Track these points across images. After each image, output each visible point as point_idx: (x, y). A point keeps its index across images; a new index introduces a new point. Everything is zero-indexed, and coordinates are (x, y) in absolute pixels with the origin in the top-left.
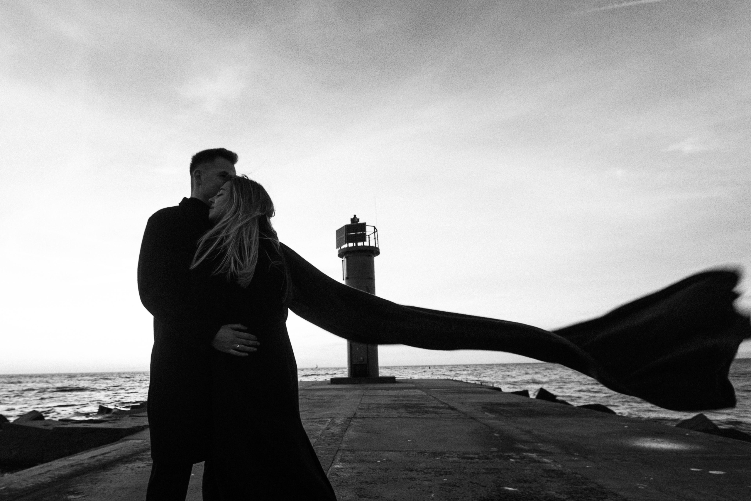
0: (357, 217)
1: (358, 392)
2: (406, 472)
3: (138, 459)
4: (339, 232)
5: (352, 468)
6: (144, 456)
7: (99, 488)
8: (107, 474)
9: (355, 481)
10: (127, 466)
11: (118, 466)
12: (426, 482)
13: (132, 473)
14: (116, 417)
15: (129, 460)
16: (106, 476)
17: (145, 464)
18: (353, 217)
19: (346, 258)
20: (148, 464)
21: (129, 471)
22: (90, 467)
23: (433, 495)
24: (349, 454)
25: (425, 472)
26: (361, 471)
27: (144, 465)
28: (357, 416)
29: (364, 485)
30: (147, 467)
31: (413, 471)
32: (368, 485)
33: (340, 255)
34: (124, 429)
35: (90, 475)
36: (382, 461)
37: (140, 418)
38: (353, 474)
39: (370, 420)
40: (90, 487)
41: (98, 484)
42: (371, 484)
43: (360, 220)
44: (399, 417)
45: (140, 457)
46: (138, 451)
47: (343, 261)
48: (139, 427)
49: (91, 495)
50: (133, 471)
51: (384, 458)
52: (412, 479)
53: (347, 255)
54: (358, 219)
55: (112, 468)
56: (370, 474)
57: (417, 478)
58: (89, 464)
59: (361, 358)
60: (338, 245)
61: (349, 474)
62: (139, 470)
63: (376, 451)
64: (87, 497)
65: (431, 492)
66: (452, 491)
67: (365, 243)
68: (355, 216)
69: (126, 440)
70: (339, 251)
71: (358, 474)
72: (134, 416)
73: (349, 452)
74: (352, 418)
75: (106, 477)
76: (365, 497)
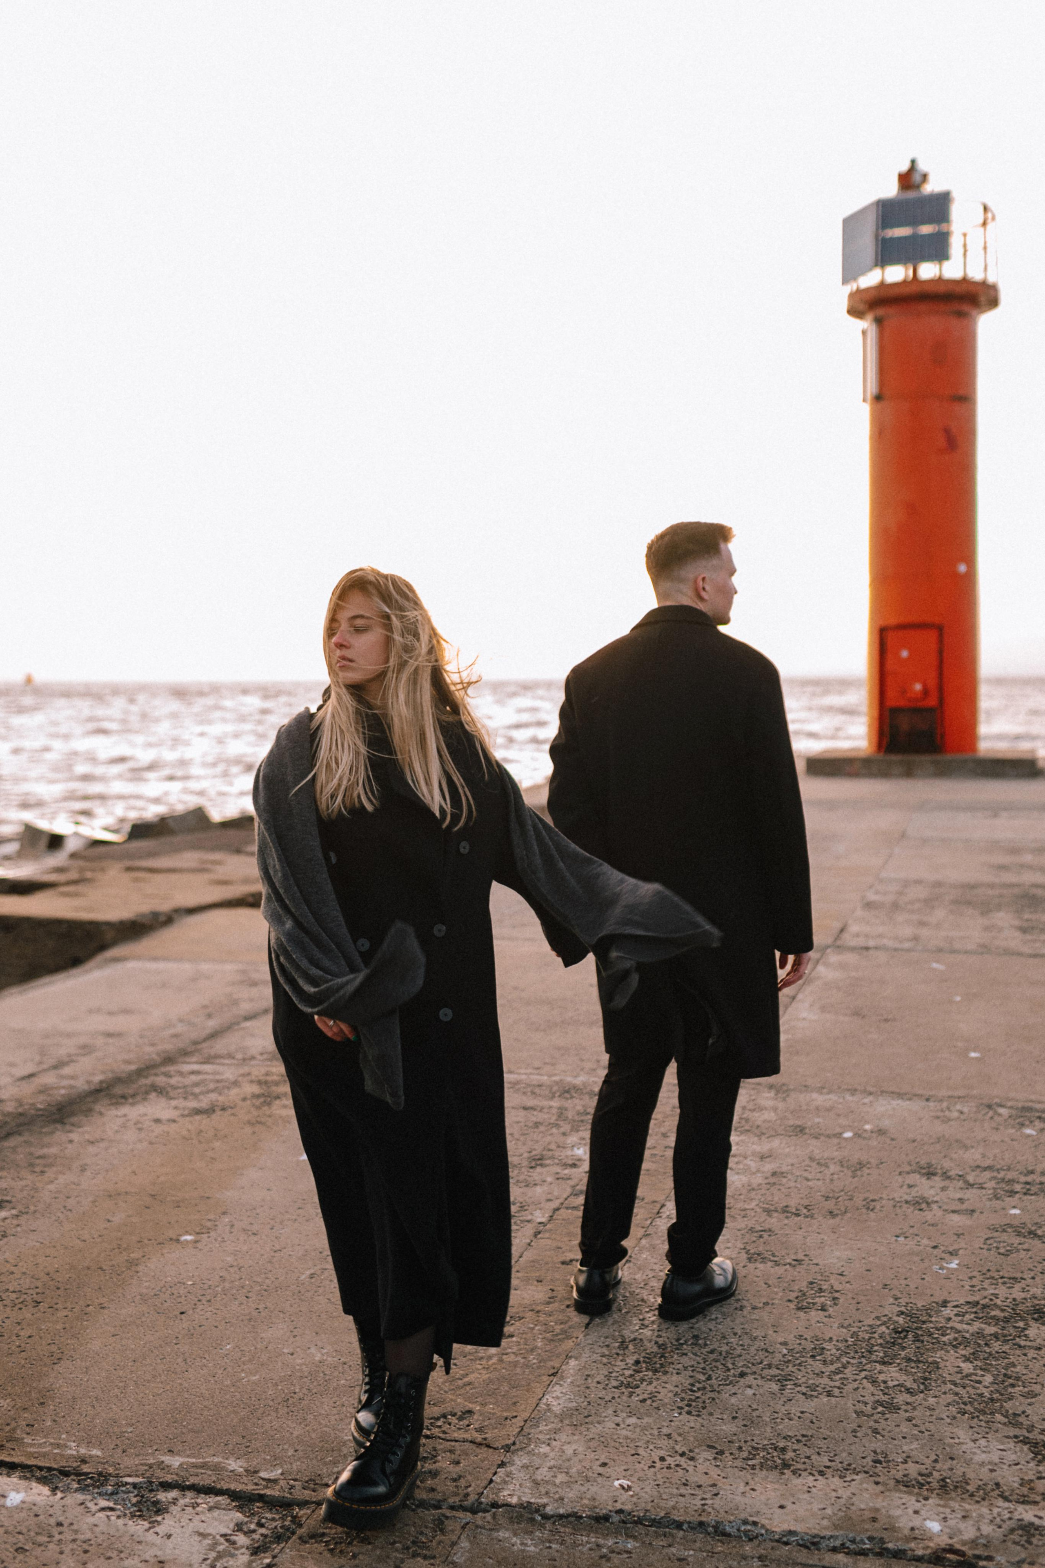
0: (922, 166)
1: (887, 820)
2: (915, 1178)
3: (154, 1088)
4: (850, 224)
5: (762, 1158)
6: (171, 1077)
7: (51, 1187)
8: (71, 1141)
9: (753, 1205)
10: (125, 1116)
11: (101, 1114)
12: (956, 1218)
13: (140, 1141)
14: (82, 870)
15: (131, 1091)
16: (70, 1146)
17: (176, 1108)
18: (905, 167)
19: (879, 321)
20: (184, 1108)
21: (131, 1135)
22: (21, 1114)
23: (957, 1262)
24: (770, 1103)
25: (966, 1182)
26: (784, 1169)
27: (173, 1114)
28: (848, 939)
29: (774, 1222)
30: (180, 1119)
31: (934, 1174)
32: (787, 1217)
33: (854, 312)
34: (108, 924)
35: (25, 1142)
36: (857, 1135)
37: (158, 878)
38: (758, 1180)
39: (882, 956)
40: (29, 1182)
41: (50, 1173)
42: (798, 1215)
43: (931, 178)
44: (984, 949)
45: (161, 1080)
46: (154, 1056)
47: (864, 333)
48: (155, 915)
49: (35, 1212)
50: (143, 1135)
51: (867, 1122)
52: (921, 1203)
53: (880, 312)
54: (925, 177)
55: (82, 1118)
56: (807, 1180)
57: (937, 1202)
58: (20, 1102)
59: (918, 687)
60: (849, 274)
61: (745, 1179)
62: (158, 1129)
63: (853, 1091)
64: (25, 1216)
65: (953, 1254)
66: (1018, 1251)
67: (946, 264)
68: (913, 162)
69: (116, 960)
70: (852, 296)
71: (772, 1180)
72: (138, 869)
73: (772, 1094)
74: (828, 947)
75: (70, 1149)
76: (764, 1260)
